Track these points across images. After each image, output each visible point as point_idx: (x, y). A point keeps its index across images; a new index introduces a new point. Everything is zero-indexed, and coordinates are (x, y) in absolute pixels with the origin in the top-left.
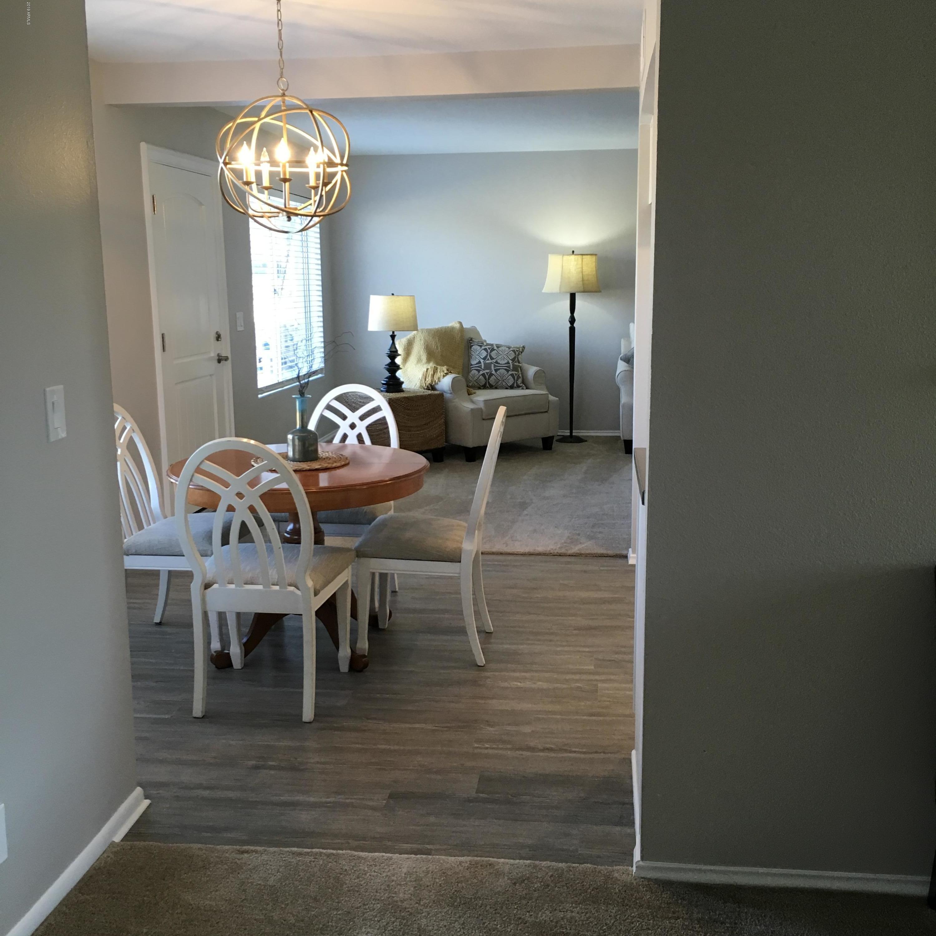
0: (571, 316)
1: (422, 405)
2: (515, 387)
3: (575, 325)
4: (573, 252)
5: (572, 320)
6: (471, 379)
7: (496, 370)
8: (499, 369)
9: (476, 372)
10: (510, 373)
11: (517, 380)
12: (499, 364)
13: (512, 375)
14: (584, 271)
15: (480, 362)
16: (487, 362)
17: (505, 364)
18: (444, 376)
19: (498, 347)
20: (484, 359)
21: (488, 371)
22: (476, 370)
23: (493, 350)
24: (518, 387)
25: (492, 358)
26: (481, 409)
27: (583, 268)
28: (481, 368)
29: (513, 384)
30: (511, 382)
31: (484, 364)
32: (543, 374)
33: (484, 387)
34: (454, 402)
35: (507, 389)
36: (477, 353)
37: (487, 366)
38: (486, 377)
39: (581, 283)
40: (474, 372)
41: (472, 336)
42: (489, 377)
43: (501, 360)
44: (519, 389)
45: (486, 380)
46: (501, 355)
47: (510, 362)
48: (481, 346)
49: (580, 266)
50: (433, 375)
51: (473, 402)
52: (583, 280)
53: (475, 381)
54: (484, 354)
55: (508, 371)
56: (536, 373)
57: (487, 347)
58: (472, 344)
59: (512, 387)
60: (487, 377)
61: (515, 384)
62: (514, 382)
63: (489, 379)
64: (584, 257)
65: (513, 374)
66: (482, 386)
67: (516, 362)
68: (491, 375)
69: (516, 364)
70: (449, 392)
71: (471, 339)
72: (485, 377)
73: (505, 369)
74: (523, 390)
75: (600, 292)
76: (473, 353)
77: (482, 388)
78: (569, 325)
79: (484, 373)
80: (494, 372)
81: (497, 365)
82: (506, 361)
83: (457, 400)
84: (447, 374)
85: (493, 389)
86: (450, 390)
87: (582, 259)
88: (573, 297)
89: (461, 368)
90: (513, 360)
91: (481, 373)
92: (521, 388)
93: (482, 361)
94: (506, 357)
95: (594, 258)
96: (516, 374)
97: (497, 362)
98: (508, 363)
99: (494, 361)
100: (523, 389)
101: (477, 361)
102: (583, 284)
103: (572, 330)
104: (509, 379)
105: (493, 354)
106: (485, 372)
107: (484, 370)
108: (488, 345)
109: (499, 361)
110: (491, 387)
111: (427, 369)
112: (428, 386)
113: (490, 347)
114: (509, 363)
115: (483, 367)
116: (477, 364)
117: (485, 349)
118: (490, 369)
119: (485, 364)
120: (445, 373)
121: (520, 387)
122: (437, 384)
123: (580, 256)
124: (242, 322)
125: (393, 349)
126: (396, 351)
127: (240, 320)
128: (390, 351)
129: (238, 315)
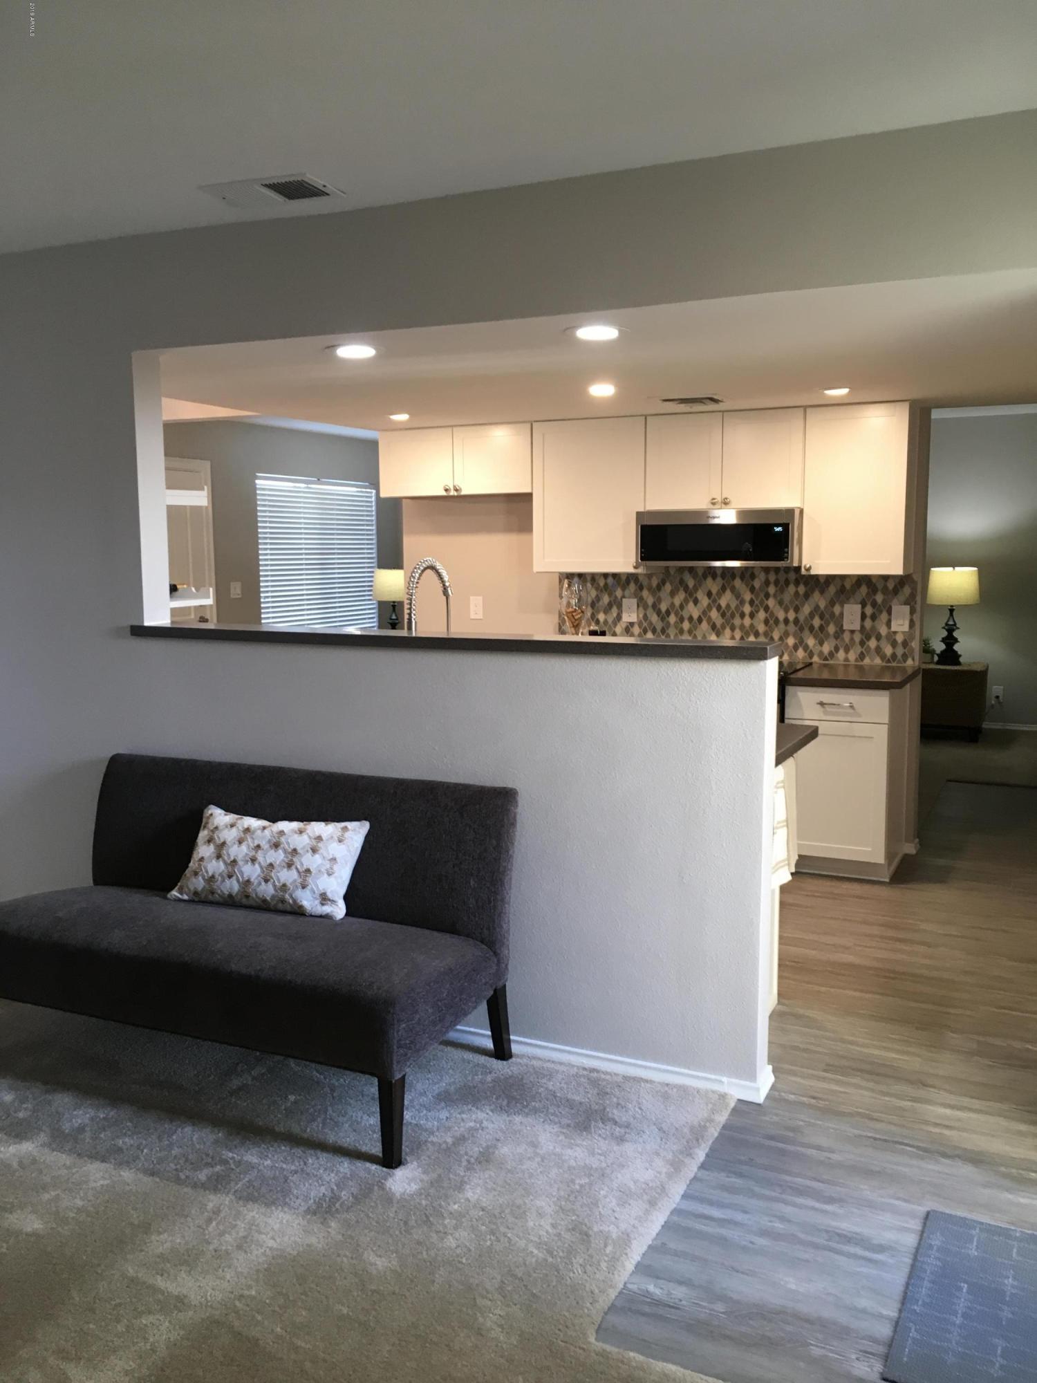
124: (239, 591)
125: (394, 617)
126: (397, 619)
127: (236, 590)
128: (391, 619)
129: (233, 585)
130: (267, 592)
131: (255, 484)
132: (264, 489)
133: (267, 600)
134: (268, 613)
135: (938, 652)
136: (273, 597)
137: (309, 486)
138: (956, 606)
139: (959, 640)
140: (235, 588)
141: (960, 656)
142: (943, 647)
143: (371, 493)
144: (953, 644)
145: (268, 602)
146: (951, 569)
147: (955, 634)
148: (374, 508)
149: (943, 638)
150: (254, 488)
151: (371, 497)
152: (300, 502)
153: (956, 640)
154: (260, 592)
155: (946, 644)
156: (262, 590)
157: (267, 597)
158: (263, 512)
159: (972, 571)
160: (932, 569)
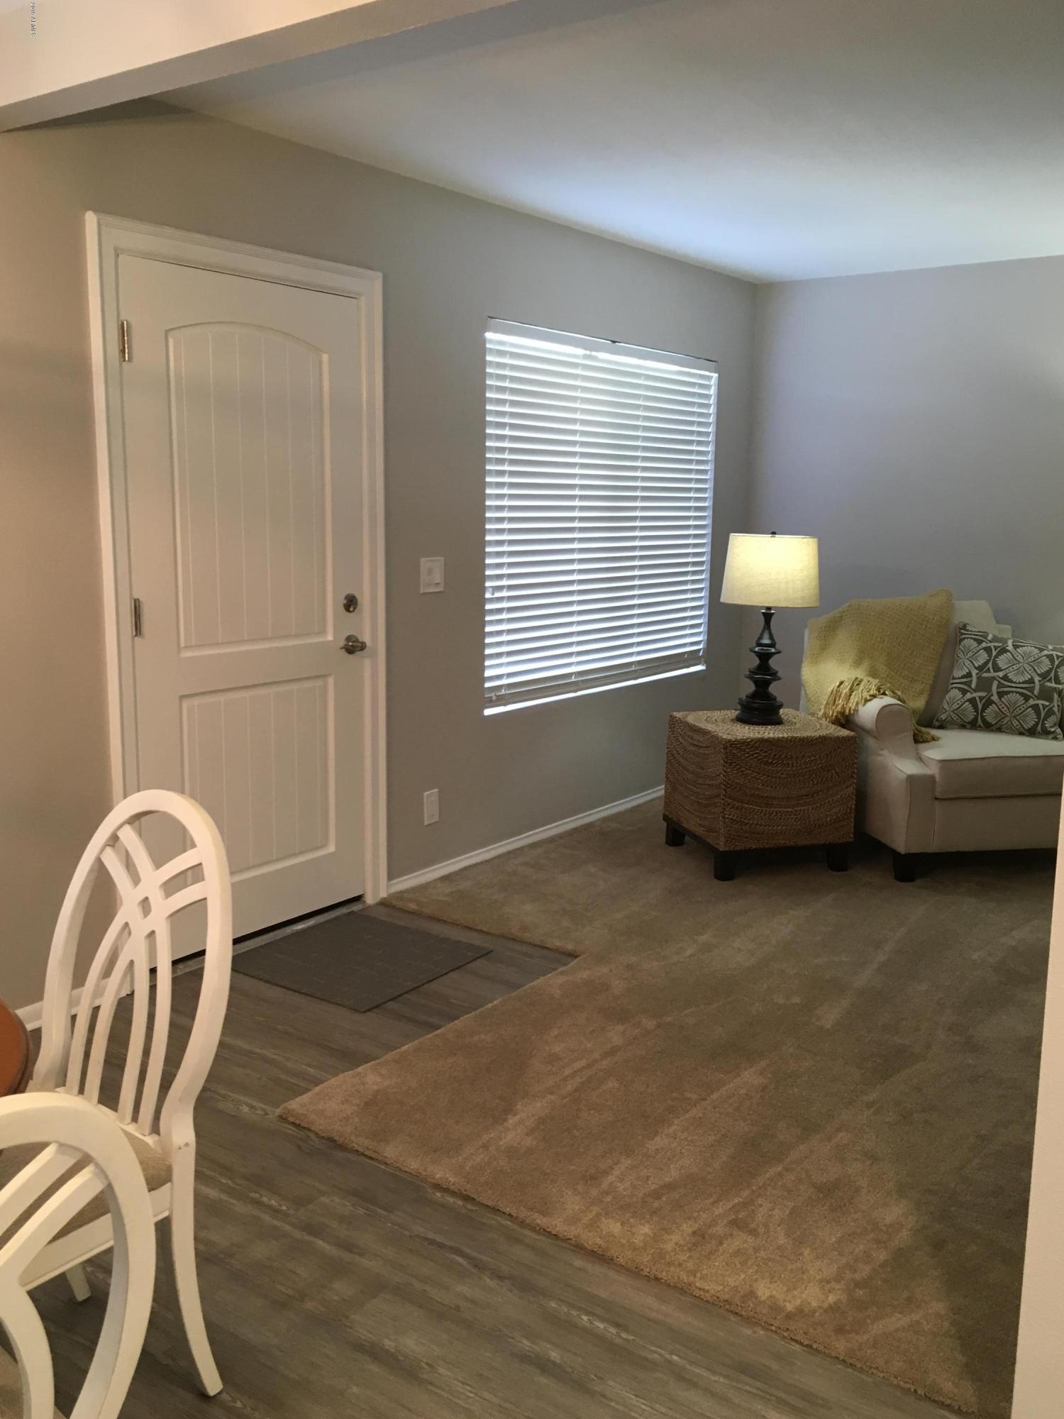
1: (803, 757)
2: (1039, 733)
6: (946, 706)
7: (1001, 695)
8: (1009, 692)
9: (958, 694)
10: (1032, 702)
11: (1045, 719)
12: (1011, 681)
13: (1036, 707)
15: (969, 675)
16: (985, 675)
17: (1024, 682)
18: (871, 698)
19: (1017, 647)
20: (981, 668)
21: (983, 694)
22: (960, 689)
23: (1004, 651)
24: (1046, 733)
25: (997, 669)
28: (970, 686)
29: (1036, 726)
30: (1031, 720)
31: (978, 678)
33: (973, 725)
35: (1021, 734)
36: (969, 655)
37: (984, 684)
38: (977, 706)
40: (955, 694)
41: (966, 621)
42: (985, 707)
43: (1018, 673)
44: (1047, 739)
45: (976, 710)
46: (1019, 662)
47: (1037, 679)
48: (980, 642)
51: (920, 759)
53: (953, 711)
54: (983, 657)
55: (1027, 698)
57: (992, 645)
58: (964, 636)
59: (1032, 732)
60: (980, 706)
61: (1040, 726)
62: (1037, 724)
63: (983, 711)
65: (1038, 705)
66: (969, 723)
67: (1050, 680)
68: (989, 702)
69: (1049, 684)
71: (964, 627)
72: (975, 707)
73: (1022, 694)
74: (1054, 742)
76: (960, 655)
77: (968, 726)
79: (975, 698)
80: (995, 698)
81: (1006, 683)
82: (1027, 677)
83: (885, 752)
85: (992, 731)
86: (876, 732)
89: (931, 682)
90: (1044, 676)
91: (969, 696)
92: (1052, 736)
93: (974, 672)
94: (1028, 668)
96: (1044, 706)
97: (1005, 678)
98: (1031, 681)
99: (1001, 674)
100: (1055, 738)
101: (965, 671)
104: (1027, 716)
105: (1003, 660)
106: (976, 695)
107: (975, 691)
108: (995, 640)
109: (1011, 676)
110: (988, 727)
111: (841, 683)
113: (1000, 645)
114: (1034, 683)
116: (963, 677)
117: (988, 650)
118: (989, 690)
119: (980, 679)
121: (1049, 733)
122: (856, 712)
124: (438, 577)
125: (766, 641)
126: (773, 645)
127: (432, 573)
128: (759, 644)
129: (425, 563)
130: (500, 577)
131: (484, 341)
132: (501, 353)
133: (497, 595)
134: (500, 621)
136: (510, 588)
137: (594, 353)
140: (430, 571)
143: (709, 378)
145: (500, 599)
148: (712, 410)
150: (480, 348)
151: (708, 387)
152: (575, 388)
154: (484, 578)
156: (488, 573)
157: (500, 588)
158: (498, 403)
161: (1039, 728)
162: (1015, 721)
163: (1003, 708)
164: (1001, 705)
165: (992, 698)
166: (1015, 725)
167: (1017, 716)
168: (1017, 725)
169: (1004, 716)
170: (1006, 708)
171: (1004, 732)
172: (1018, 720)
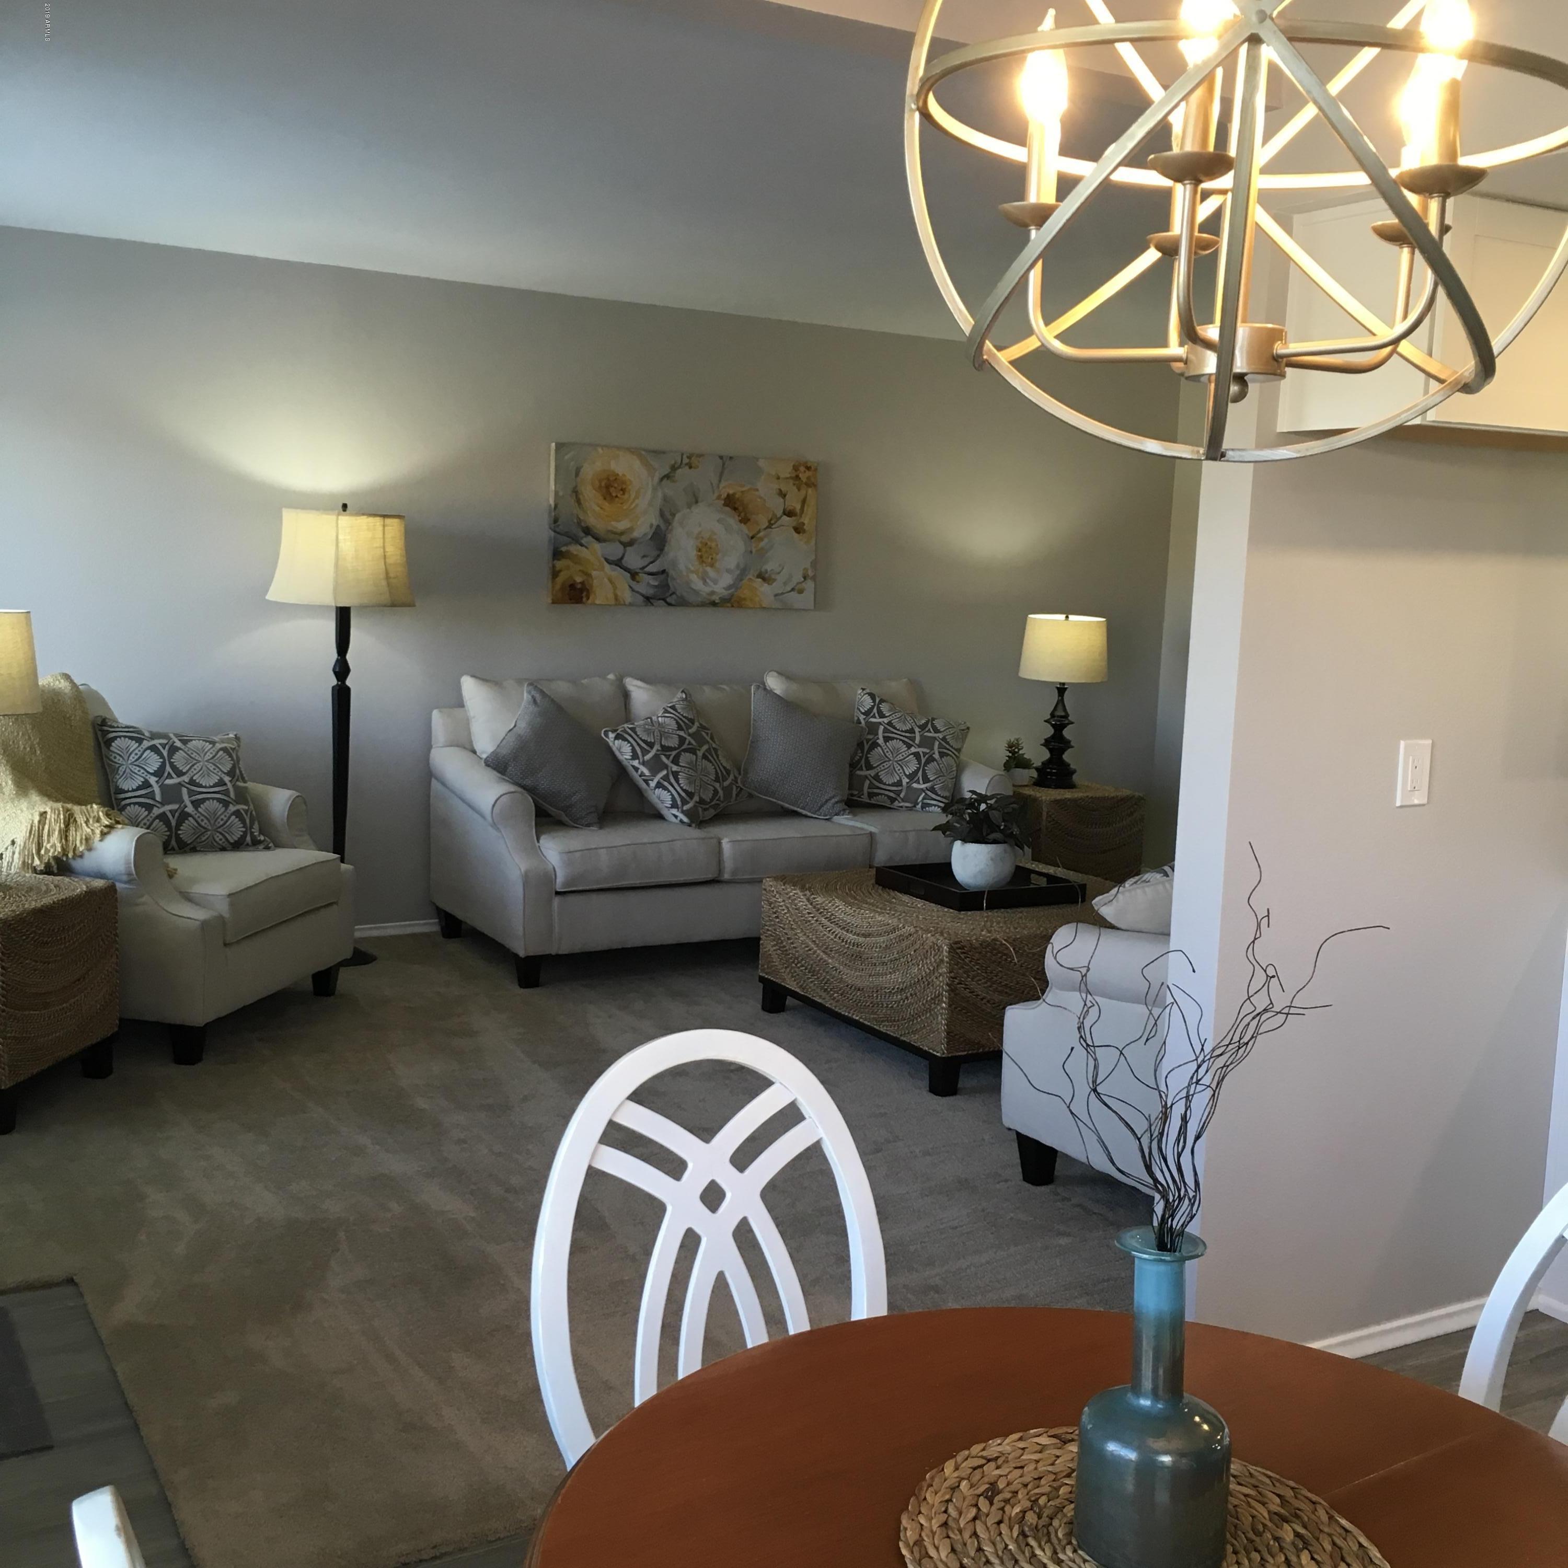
0: (337, 660)
2: (248, 845)
3: (349, 682)
4: (345, 507)
5: (342, 670)
7: (196, 804)
8: (204, 800)
9: (142, 812)
10: (232, 808)
11: (250, 827)
12: (199, 786)
13: (237, 813)
14: (388, 554)
15: (146, 784)
16: (168, 782)
17: (214, 786)
18: (103, 835)
19: (185, 742)
20: (159, 773)
21: (174, 807)
22: (139, 804)
23: (173, 750)
24: (256, 843)
25: (178, 772)
26: (221, 917)
27: (387, 550)
28: (154, 799)
29: (243, 837)
30: (237, 830)
31: (159, 787)
32: (304, 807)
34: (137, 905)
35: (223, 849)
36: (132, 759)
37: (171, 794)
39: (384, 583)
40: (134, 810)
42: (179, 822)
43: (203, 776)
44: (256, 851)
45: (169, 829)
46: (198, 761)
47: (227, 779)
48: (139, 741)
49: (379, 543)
50: (64, 834)
52: (387, 577)
54: (154, 761)
55: (226, 804)
56: (293, 806)
57: (156, 742)
58: (111, 736)
59: (238, 846)
60: (173, 823)
61: (249, 837)
62: (244, 833)
63: (178, 828)
64: (388, 521)
65: (238, 811)
67: (237, 779)
68: (184, 816)
69: (238, 783)
70: (125, 878)
71: (104, 723)
72: (167, 823)
73: (219, 800)
74: (267, 852)
75: (411, 605)
76: (119, 760)
78: (334, 681)
79: (164, 813)
80: (190, 809)
81: (194, 789)
82: (215, 779)
83: (147, 898)
84: (110, 827)
86: (130, 874)
87: (384, 526)
88: (343, 617)
90: (231, 773)
91: (156, 812)
92: (261, 847)
93: (153, 780)
94: (211, 767)
95: (394, 526)
96: (245, 812)
97: (192, 782)
98: (221, 783)
99: (186, 779)
100: (267, 848)
101: (140, 781)
102: (389, 584)
103: (342, 697)
104: (231, 826)
105: (179, 759)
106: (165, 808)
107: (162, 804)
108: (154, 736)
109: (197, 779)
110: (182, 847)
111: (43, 815)
112: (48, 865)
113: (165, 741)
115: (158, 798)
116: (140, 788)
117: (153, 748)
118: (179, 801)
119: (163, 787)
120: (106, 826)
121: (260, 842)
122: (81, 856)
123: (378, 519)
135: (1037, 763)
138: (1069, 684)
139: (1072, 744)
141: (1074, 772)
142: (1046, 755)
144: (1063, 751)
146: (1062, 617)
147: (1067, 733)
149: (1046, 740)
153: (1066, 744)
155: (1051, 751)
159: (1098, 622)
160: (1030, 616)
161: (248, 839)
162: (218, 834)
163: (202, 820)
164: (199, 817)
165: (186, 809)
166: (217, 839)
167: (219, 827)
168: (221, 840)
169: (203, 830)
170: (206, 821)
171: (200, 851)
172: (221, 833)
